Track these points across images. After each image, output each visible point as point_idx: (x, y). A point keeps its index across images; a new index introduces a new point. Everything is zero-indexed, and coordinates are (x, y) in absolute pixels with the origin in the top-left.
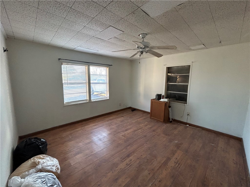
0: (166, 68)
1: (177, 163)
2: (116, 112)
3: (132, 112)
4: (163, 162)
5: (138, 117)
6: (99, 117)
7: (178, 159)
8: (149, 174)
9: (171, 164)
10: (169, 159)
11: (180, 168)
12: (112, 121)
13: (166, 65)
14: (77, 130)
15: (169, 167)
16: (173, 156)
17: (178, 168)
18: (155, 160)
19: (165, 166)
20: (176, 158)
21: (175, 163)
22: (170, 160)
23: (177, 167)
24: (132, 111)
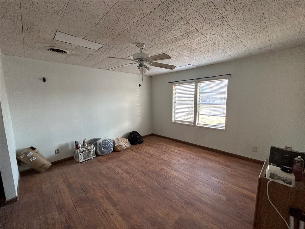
1: (105, 211)
4: (113, 197)
7: (111, 216)
8: (104, 184)
9: (107, 205)
10: (115, 204)
11: (98, 213)
15: (104, 200)
16: (118, 212)
17: (99, 210)
18: (117, 191)
19: (106, 197)
20: (112, 214)
21: (107, 209)
22: (112, 206)
23: (101, 210)
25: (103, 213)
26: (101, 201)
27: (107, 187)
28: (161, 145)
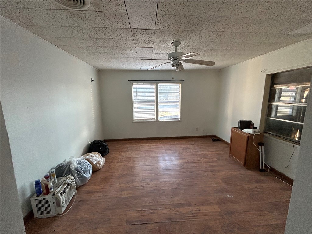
0: (266, 75)
1: (194, 214)
2: (190, 138)
3: (212, 142)
5: (212, 150)
6: (166, 139)
7: (201, 212)
8: (150, 202)
9: (185, 210)
10: (188, 205)
11: (190, 220)
12: (175, 146)
13: (266, 70)
14: (138, 145)
16: (199, 206)
17: (188, 218)
20: (200, 210)
21: (191, 212)
22: (189, 207)
23: (188, 216)
24: (214, 141)
25: (194, 216)
26: (175, 212)
27: (157, 202)
28: (132, 147)
